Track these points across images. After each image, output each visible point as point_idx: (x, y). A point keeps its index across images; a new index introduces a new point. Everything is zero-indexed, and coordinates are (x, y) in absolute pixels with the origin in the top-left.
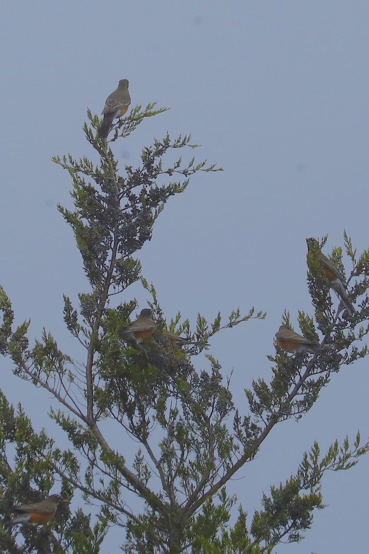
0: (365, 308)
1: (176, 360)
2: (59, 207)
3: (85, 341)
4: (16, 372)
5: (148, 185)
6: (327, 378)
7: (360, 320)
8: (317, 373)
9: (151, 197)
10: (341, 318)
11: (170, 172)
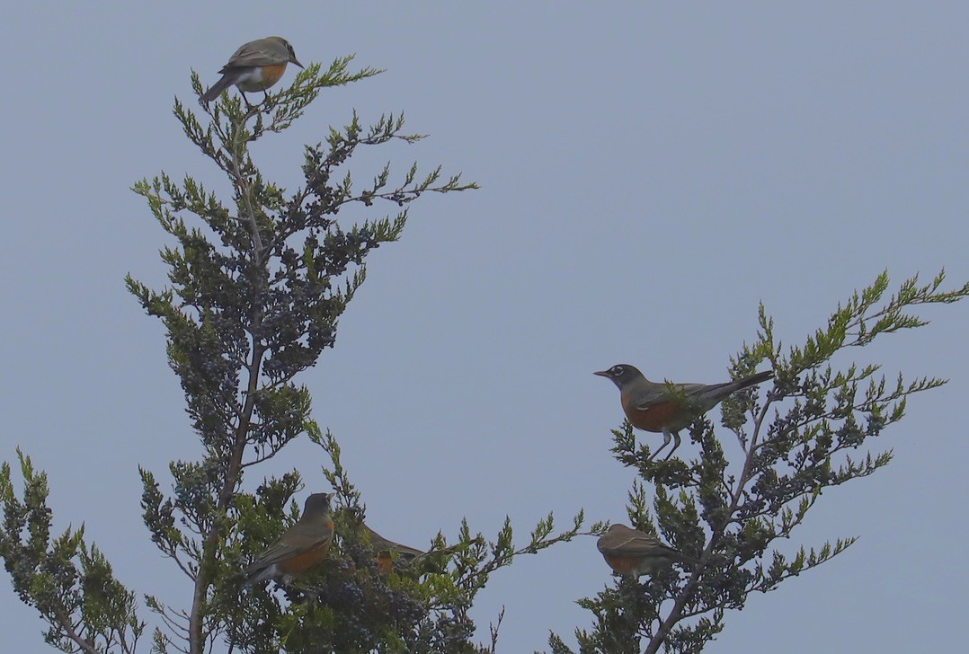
0: (803, 468)
1: (384, 594)
2: (129, 281)
3: (190, 564)
4: (50, 638)
5: (321, 228)
6: (717, 622)
7: (792, 495)
8: (697, 613)
9: (328, 253)
10: (749, 492)
11: (366, 198)
